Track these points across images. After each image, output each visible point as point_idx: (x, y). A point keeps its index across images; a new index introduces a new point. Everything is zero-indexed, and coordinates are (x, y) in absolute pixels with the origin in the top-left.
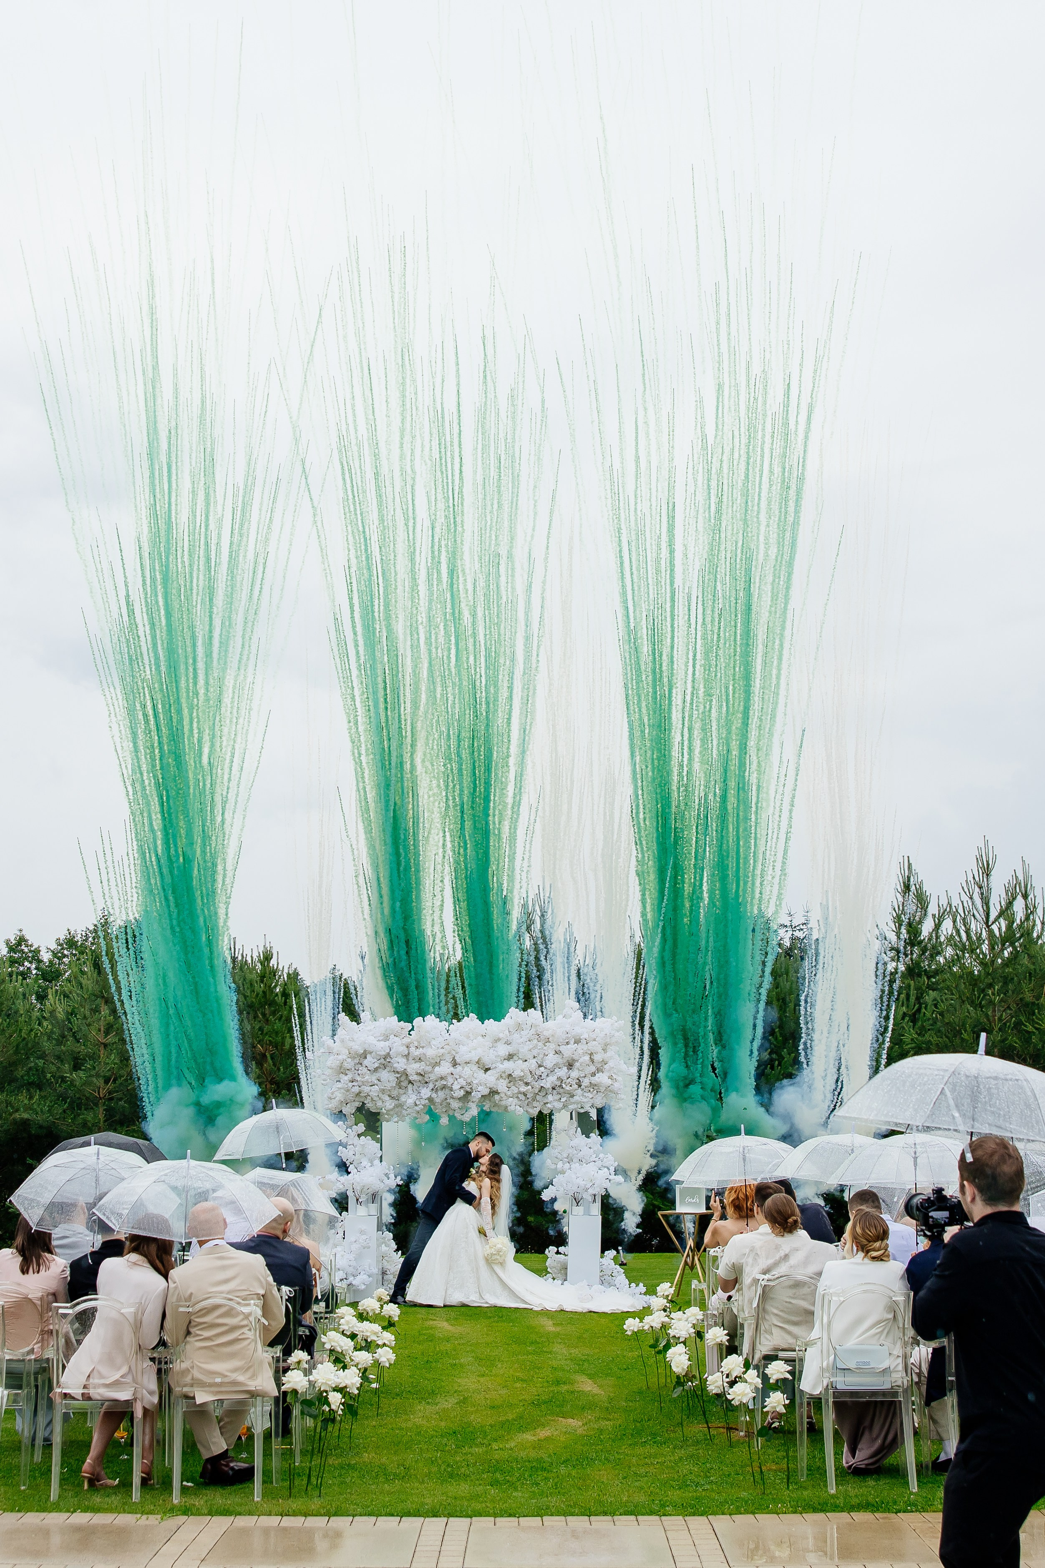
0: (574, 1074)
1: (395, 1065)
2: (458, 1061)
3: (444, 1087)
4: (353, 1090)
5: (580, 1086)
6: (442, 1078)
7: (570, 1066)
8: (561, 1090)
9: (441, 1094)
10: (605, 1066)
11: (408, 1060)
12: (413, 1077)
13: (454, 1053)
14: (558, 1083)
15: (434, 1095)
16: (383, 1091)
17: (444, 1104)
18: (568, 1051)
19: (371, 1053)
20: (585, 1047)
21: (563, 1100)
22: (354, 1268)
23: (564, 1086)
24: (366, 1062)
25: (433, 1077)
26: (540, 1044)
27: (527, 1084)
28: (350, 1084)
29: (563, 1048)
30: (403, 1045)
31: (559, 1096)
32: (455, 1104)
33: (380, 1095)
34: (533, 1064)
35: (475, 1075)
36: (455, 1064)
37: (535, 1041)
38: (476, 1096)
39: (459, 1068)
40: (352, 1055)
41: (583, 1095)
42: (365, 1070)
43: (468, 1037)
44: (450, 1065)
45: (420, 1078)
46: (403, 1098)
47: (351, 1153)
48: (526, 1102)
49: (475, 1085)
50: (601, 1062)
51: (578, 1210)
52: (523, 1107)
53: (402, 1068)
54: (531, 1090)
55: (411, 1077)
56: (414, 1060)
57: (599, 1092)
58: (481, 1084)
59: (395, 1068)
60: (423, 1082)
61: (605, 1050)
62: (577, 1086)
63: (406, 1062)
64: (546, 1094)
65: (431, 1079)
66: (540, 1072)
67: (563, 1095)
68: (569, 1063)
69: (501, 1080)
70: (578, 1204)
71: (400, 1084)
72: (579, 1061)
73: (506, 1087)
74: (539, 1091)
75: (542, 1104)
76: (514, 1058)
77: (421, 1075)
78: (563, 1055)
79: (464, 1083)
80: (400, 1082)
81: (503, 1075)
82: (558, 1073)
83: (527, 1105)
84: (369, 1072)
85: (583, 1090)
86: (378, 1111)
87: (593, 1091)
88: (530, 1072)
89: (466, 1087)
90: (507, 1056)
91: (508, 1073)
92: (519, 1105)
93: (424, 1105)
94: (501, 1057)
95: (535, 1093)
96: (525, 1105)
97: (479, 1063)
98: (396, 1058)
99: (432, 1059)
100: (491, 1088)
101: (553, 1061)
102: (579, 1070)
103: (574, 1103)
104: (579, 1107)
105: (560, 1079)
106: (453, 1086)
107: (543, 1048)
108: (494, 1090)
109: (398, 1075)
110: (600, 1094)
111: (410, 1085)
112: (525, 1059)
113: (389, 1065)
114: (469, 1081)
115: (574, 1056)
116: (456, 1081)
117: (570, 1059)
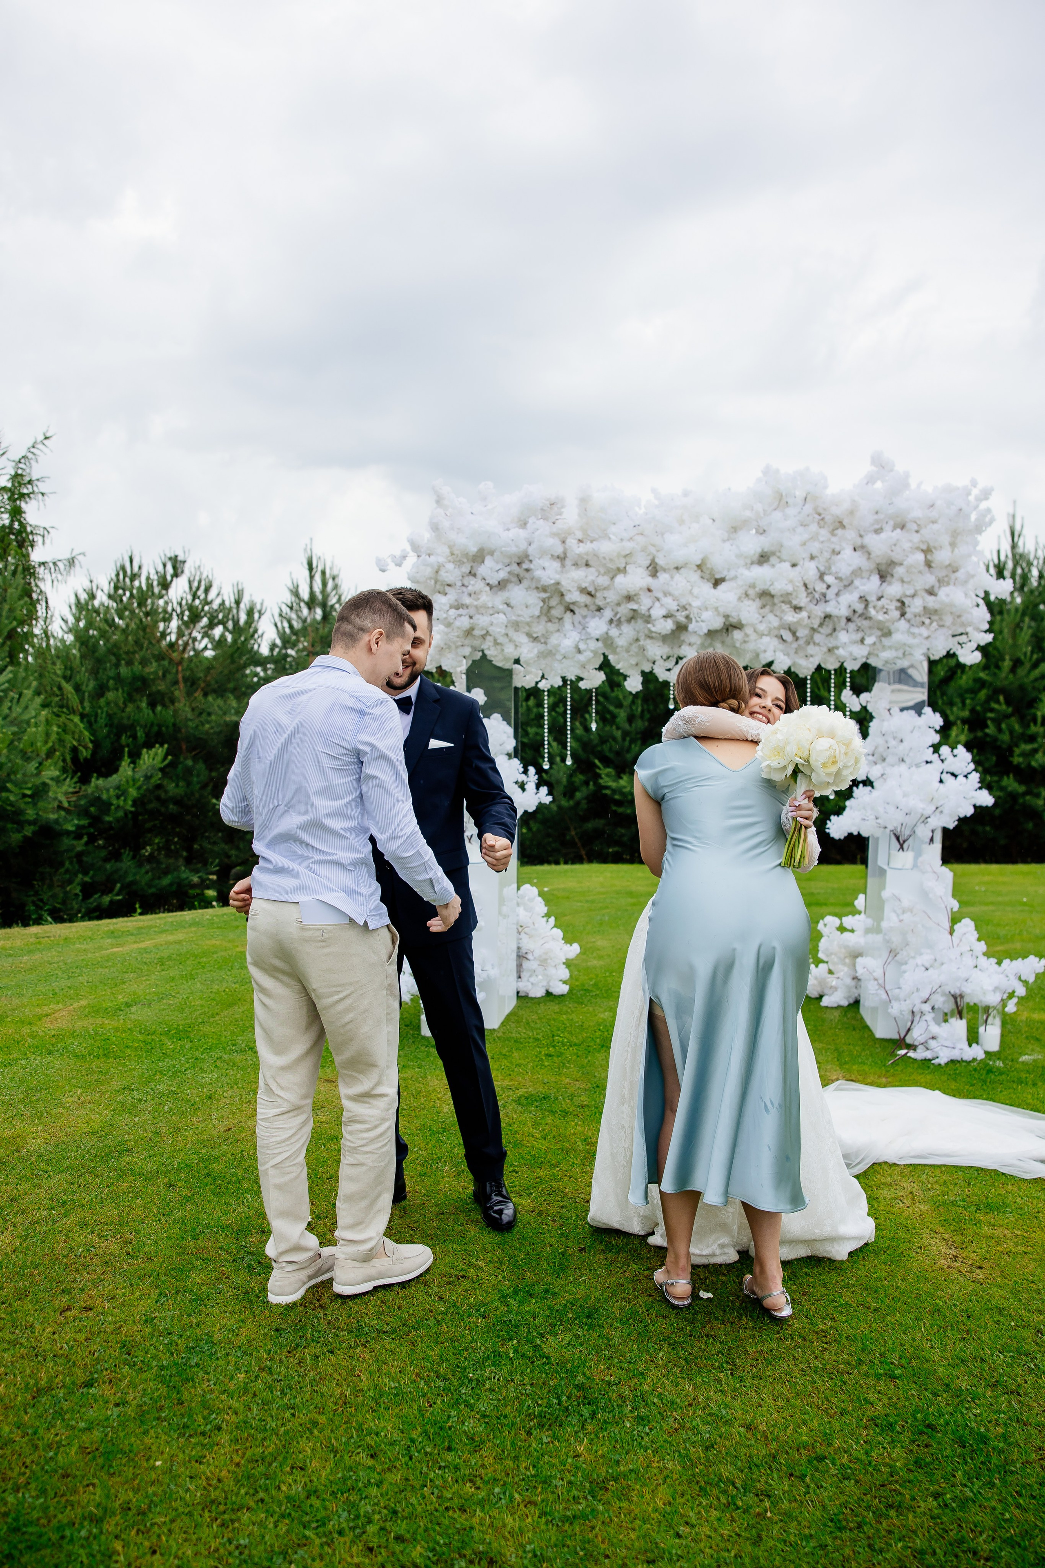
0: (894, 589)
1: (538, 573)
2: (660, 561)
3: (634, 616)
4: (457, 623)
5: (903, 615)
6: (629, 598)
8: (866, 623)
9: (628, 631)
10: (953, 576)
11: (563, 566)
12: (574, 596)
13: (653, 550)
14: (859, 607)
15: (614, 632)
16: (516, 625)
17: (634, 649)
18: (879, 544)
19: (492, 553)
20: (916, 538)
21: (869, 640)
23: (872, 612)
24: (482, 570)
25: (612, 596)
26: (824, 533)
27: (797, 609)
28: (453, 612)
29: (870, 540)
30: (554, 535)
31: (860, 635)
32: (656, 650)
33: (511, 633)
34: (810, 570)
35: (696, 591)
36: (654, 570)
37: (814, 527)
39: (663, 577)
40: (457, 557)
41: (909, 632)
42: (480, 585)
43: (682, 522)
44: (645, 573)
45: (583, 599)
46: (554, 640)
48: (795, 645)
49: (696, 611)
50: (947, 567)
51: (904, 859)
52: (788, 655)
53: (552, 582)
54: (806, 621)
55: (569, 598)
56: (576, 564)
57: (943, 626)
58: (706, 609)
59: (539, 580)
60: (593, 608)
61: (953, 545)
62: (897, 614)
63: (559, 569)
64: (835, 630)
65: (608, 600)
66: (825, 586)
67: (868, 631)
68: (883, 567)
69: (747, 602)
70: (902, 848)
71: (548, 611)
72: (901, 564)
73: (757, 616)
74: (821, 625)
75: (825, 649)
76: (773, 560)
77: (590, 594)
78: (869, 554)
79: (673, 606)
80: (550, 608)
81: (751, 592)
82: (862, 588)
83: (796, 653)
84: (488, 588)
85: (909, 621)
86: (507, 665)
87: (931, 623)
88: (806, 585)
89: (678, 614)
90: (757, 556)
91: (760, 587)
92: (782, 651)
93: (595, 652)
94: (746, 557)
95: (813, 630)
96: (792, 652)
97: (704, 568)
98: (541, 562)
99: (611, 560)
100: (727, 617)
101: (849, 565)
102: (903, 581)
103: (890, 647)
104: (901, 655)
105: (863, 599)
106: (652, 612)
107: (829, 540)
108: (733, 620)
109: (544, 595)
110: (944, 630)
111: (569, 614)
112: (794, 561)
113: (527, 575)
114: (683, 602)
115: (892, 554)
116: (657, 604)
117: (884, 561)
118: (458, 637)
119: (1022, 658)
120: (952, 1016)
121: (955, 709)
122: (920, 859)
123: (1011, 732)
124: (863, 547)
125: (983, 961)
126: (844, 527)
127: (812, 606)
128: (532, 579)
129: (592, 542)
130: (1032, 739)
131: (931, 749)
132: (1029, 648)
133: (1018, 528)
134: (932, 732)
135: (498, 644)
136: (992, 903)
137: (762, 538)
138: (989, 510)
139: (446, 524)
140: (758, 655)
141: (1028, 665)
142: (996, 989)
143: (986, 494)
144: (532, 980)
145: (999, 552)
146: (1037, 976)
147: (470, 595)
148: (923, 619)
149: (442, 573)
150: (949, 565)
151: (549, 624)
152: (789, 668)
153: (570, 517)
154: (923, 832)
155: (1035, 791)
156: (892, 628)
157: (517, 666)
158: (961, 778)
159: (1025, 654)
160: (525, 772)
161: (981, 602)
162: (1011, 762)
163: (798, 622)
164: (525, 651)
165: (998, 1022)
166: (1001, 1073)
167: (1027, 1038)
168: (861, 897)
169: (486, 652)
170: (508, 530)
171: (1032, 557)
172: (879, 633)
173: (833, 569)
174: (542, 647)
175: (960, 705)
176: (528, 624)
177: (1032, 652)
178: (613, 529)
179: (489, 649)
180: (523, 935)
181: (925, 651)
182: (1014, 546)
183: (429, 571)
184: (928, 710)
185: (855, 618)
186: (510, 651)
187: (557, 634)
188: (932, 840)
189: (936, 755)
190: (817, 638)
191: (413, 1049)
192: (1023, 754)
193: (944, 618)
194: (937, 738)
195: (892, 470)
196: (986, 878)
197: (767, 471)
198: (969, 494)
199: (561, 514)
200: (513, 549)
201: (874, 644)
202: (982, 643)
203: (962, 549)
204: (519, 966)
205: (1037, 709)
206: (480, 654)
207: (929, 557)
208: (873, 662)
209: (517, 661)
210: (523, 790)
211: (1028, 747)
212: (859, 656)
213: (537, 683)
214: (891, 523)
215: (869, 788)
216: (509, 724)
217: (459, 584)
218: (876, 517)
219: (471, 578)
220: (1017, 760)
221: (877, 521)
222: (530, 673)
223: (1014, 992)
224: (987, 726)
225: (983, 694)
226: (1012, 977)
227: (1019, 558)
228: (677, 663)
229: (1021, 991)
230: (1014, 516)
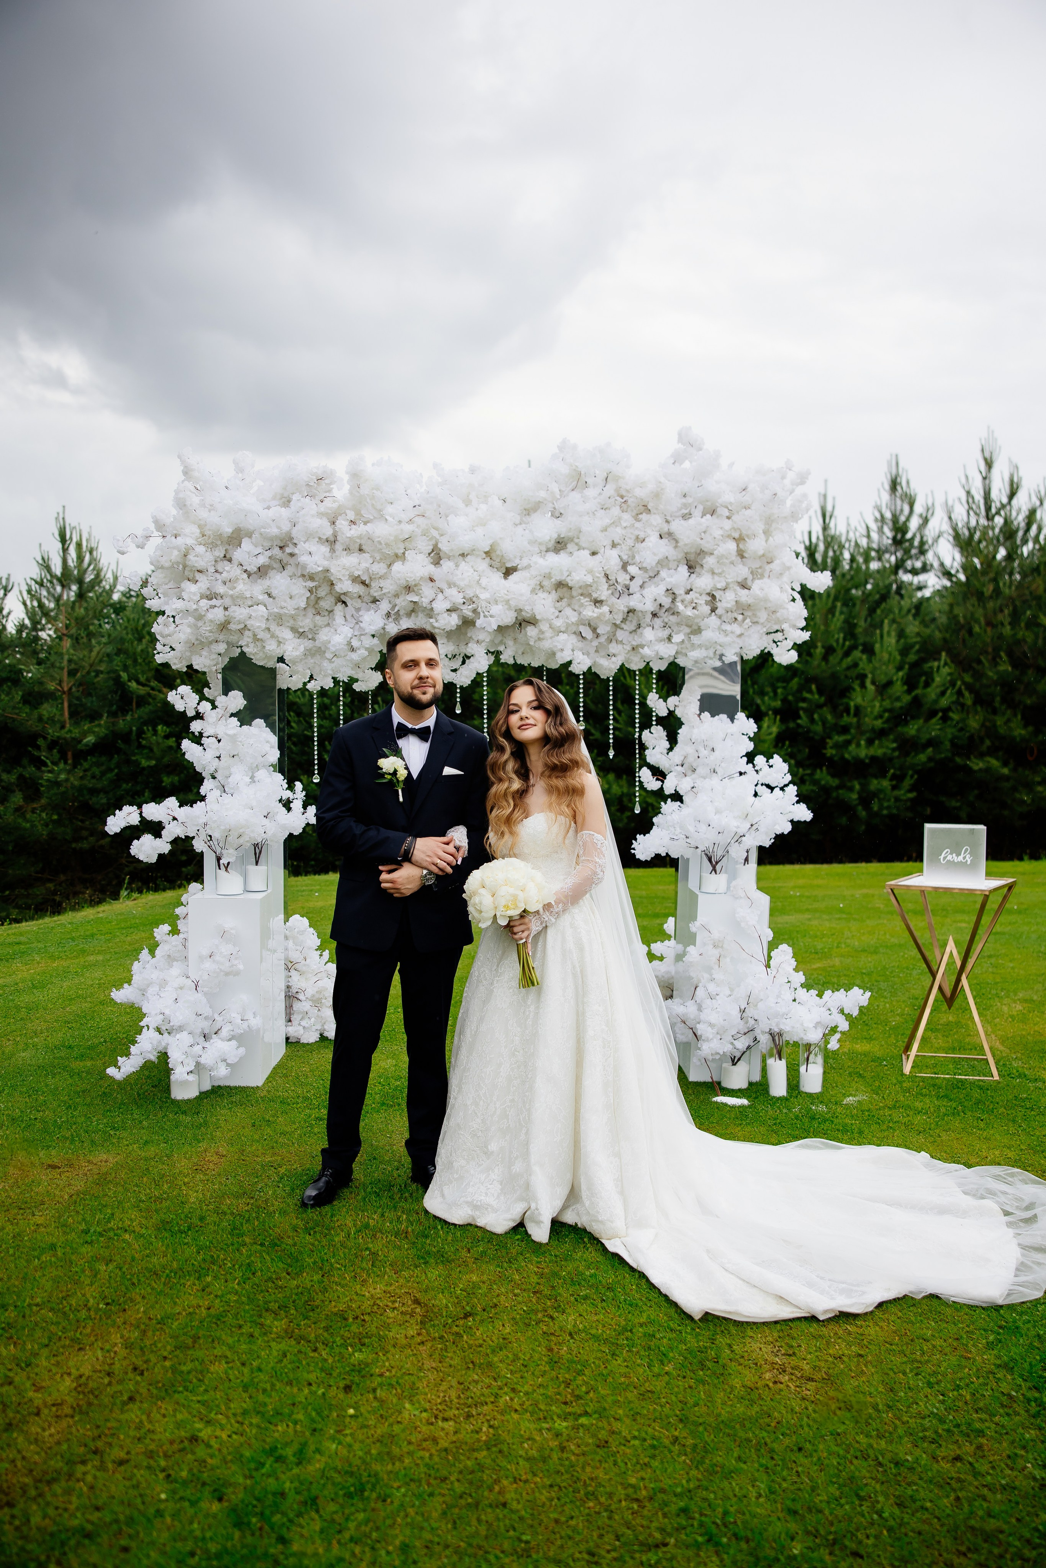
0: (703, 582)
1: (304, 559)
2: (444, 546)
3: (414, 609)
4: (210, 616)
5: (713, 610)
6: (408, 589)
7: (691, 568)
8: (673, 619)
10: (768, 568)
11: (333, 550)
12: (344, 586)
13: (435, 533)
14: (666, 601)
16: (279, 619)
18: (687, 531)
19: (250, 535)
20: (727, 525)
21: (677, 638)
22: (206, 1018)
23: (680, 607)
24: (238, 555)
25: (389, 586)
26: (627, 518)
27: (598, 602)
28: (204, 603)
29: (677, 526)
30: (321, 515)
31: (667, 632)
33: (273, 627)
34: (611, 559)
35: (484, 582)
36: (436, 557)
37: (616, 511)
38: (488, 624)
39: (447, 565)
41: (719, 628)
42: (236, 572)
44: (427, 561)
45: (357, 589)
46: (324, 635)
47: (210, 754)
48: (595, 643)
49: (484, 604)
50: (760, 557)
51: (716, 882)
52: (588, 654)
53: (320, 569)
54: (608, 616)
55: (340, 588)
56: (347, 549)
57: (757, 622)
58: (496, 602)
59: (304, 567)
60: (367, 599)
61: (767, 533)
62: (707, 609)
63: (328, 555)
64: (639, 626)
65: (384, 591)
66: (628, 577)
67: (675, 629)
68: (692, 557)
69: (542, 595)
70: (714, 870)
71: (317, 603)
72: (712, 554)
73: (553, 610)
74: (624, 620)
75: (629, 648)
76: (571, 547)
77: (363, 583)
78: (677, 542)
79: (459, 599)
80: (318, 599)
81: (546, 583)
82: (668, 579)
83: (597, 651)
84: (245, 576)
85: (720, 617)
86: (270, 665)
87: (744, 620)
88: (607, 576)
89: (464, 607)
90: (553, 542)
91: (557, 577)
92: (581, 650)
93: (370, 650)
94: (540, 544)
95: (615, 624)
96: (592, 651)
97: (493, 555)
98: (307, 545)
99: (387, 545)
100: (519, 611)
101: (654, 554)
102: (713, 573)
103: (700, 646)
104: (712, 655)
105: (671, 593)
106: (434, 605)
107: (633, 525)
108: (526, 615)
109: (311, 584)
110: (758, 628)
111: (340, 606)
112: (594, 549)
113: (292, 561)
114: (470, 593)
115: (701, 542)
116: (440, 596)
117: (693, 550)
118: (211, 631)
119: (835, 644)
120: (771, 1056)
121: (766, 698)
122: (734, 883)
123: (824, 722)
124: (670, 534)
125: (802, 993)
126: (649, 511)
127: (614, 599)
128: (298, 565)
129: (365, 523)
130: (845, 730)
131: (745, 759)
132: (842, 635)
133: (829, 508)
134: (746, 738)
135: (258, 640)
136: (807, 910)
137: (558, 522)
138: (805, 496)
139: (194, 500)
140: (554, 654)
141: (840, 653)
142: (817, 1024)
143: (802, 479)
144: (304, 1023)
145: (810, 533)
146: (861, 1009)
147: (225, 583)
148: (736, 615)
149: (191, 557)
150: (763, 555)
151: (318, 617)
152: (590, 668)
153: (341, 492)
154: (738, 853)
155: (849, 784)
156: (702, 624)
157: (281, 664)
158: (777, 790)
159: (837, 641)
160: (291, 787)
161: (798, 597)
162: (824, 754)
163: (598, 618)
164: (290, 648)
165: (820, 1059)
166: (825, 1120)
167: (850, 1074)
168: (671, 920)
169: (245, 649)
170: (268, 508)
171: (843, 539)
172: (688, 630)
173: (638, 559)
174: (309, 644)
175: (771, 694)
176: (293, 617)
177: (845, 640)
178: (390, 509)
179: (247, 646)
180: (293, 973)
181: (738, 650)
182: (825, 528)
183: (175, 555)
184: (741, 716)
185: (661, 613)
186: (272, 647)
187: (327, 629)
188: (746, 860)
189: (750, 765)
190: (620, 635)
191: (160, 1115)
192: (836, 746)
193: (758, 614)
194: (750, 746)
195: (700, 449)
196: (801, 882)
197: (563, 446)
198: (783, 478)
199: (330, 491)
200: (274, 531)
201: (683, 641)
202: (799, 642)
203: (778, 538)
204: (289, 1008)
205: (850, 698)
206: (239, 650)
207: (741, 546)
208: (681, 661)
209: (281, 660)
210: (289, 809)
211: (842, 738)
212: (666, 656)
213: (305, 684)
214: (701, 508)
215: (678, 803)
216: (273, 730)
217: (212, 570)
218: (684, 500)
219: (226, 563)
220: (830, 752)
221: (685, 506)
222: (297, 672)
223: (836, 1027)
224: (799, 717)
225: (795, 683)
226: (835, 1011)
227: (830, 541)
228: (463, 663)
229: (844, 1026)
230: (825, 496)
